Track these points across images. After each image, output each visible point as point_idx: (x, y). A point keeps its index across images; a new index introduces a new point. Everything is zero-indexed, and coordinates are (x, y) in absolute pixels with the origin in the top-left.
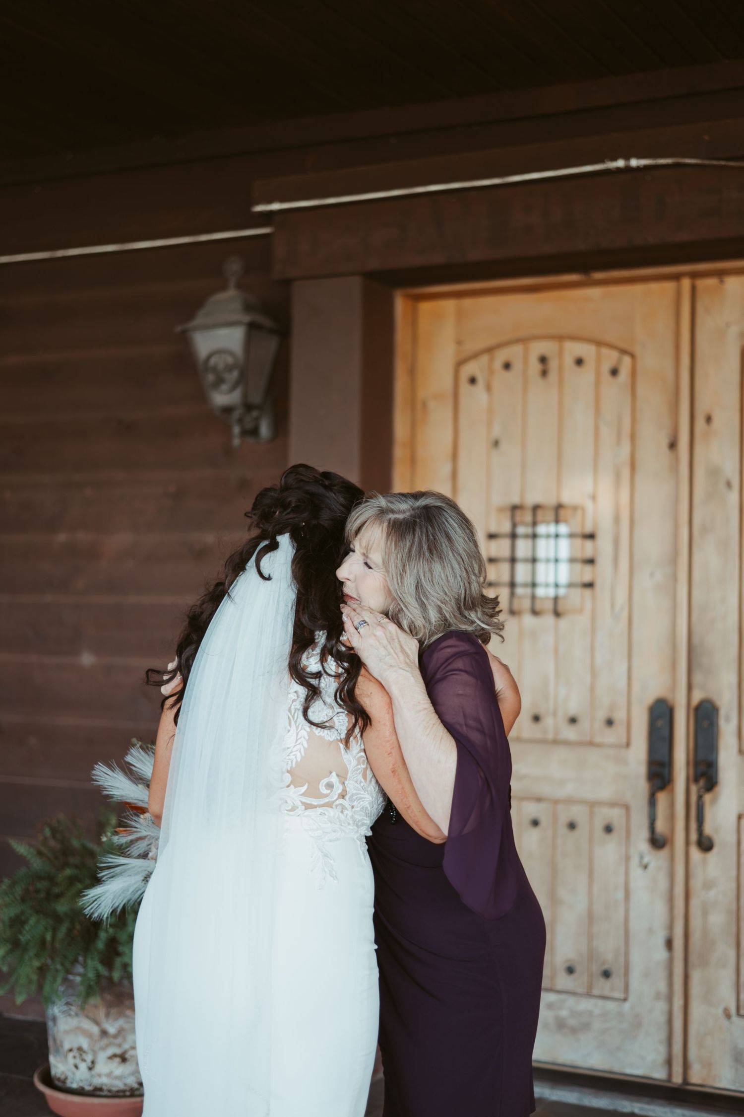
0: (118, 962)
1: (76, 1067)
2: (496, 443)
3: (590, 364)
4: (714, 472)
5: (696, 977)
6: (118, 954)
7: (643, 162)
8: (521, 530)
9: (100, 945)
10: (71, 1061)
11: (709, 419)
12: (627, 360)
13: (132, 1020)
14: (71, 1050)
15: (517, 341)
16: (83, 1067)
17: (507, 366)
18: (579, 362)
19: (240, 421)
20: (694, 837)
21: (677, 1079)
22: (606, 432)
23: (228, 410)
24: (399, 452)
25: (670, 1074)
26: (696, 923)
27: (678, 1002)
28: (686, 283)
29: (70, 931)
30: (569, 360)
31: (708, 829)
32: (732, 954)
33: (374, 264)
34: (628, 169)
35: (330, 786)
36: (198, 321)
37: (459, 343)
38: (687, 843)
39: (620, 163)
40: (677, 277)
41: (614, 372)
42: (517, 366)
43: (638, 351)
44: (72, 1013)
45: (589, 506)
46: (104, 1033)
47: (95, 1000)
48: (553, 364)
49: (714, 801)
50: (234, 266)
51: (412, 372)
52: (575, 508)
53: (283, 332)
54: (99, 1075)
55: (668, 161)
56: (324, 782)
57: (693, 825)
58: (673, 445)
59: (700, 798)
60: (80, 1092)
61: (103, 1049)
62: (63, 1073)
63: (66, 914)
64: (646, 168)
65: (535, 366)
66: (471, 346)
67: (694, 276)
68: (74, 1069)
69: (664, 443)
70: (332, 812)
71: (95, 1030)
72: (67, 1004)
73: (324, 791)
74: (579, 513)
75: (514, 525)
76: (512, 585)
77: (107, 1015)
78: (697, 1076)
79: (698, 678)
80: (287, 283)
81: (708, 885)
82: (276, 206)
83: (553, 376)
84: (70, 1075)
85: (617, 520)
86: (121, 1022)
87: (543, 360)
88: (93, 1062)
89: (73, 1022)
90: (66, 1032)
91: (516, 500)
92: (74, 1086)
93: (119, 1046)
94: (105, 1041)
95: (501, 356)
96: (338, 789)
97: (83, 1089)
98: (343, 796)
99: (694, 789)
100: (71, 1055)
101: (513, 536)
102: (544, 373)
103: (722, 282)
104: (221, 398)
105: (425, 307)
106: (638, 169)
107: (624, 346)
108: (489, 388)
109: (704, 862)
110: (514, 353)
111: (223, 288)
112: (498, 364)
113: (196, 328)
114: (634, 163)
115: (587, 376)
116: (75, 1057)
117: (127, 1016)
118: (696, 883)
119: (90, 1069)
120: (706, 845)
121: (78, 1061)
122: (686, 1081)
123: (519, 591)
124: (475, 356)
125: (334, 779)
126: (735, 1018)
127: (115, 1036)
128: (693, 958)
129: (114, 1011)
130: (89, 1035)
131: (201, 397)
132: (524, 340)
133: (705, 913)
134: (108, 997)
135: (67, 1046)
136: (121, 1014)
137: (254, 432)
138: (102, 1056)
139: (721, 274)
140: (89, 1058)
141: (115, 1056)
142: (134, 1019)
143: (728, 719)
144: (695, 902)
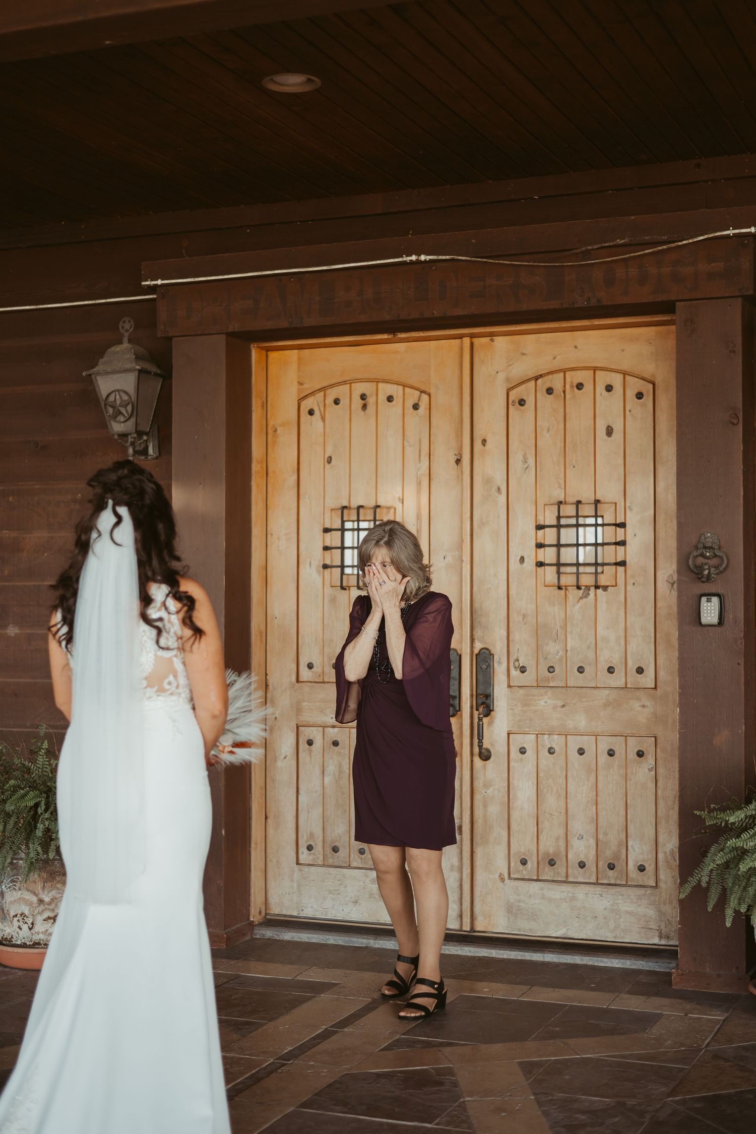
0: (53, 847)
1: (20, 928)
2: (330, 460)
3: (398, 400)
4: (488, 481)
5: (479, 852)
6: (52, 840)
7: (429, 258)
8: (348, 525)
9: (39, 833)
10: (16, 924)
11: (484, 442)
12: (425, 397)
13: (62, 892)
14: (16, 916)
15: (345, 383)
16: (25, 927)
17: (337, 402)
18: (390, 399)
19: (133, 444)
20: (476, 750)
21: (467, 927)
22: (411, 452)
23: (124, 436)
24: (256, 467)
25: (461, 925)
26: (478, 813)
27: (467, 871)
28: (467, 341)
29: (16, 823)
30: (382, 398)
31: (486, 744)
32: (505, 834)
33: (235, 327)
34: (418, 262)
35: (170, 683)
36: (100, 368)
37: (300, 384)
38: (472, 754)
39: (414, 258)
40: (461, 337)
41: (416, 407)
42: (344, 402)
43: (432, 391)
44: (17, 888)
45: (399, 506)
46: (41, 901)
47: (34, 876)
48: (371, 400)
49: (491, 723)
50: (127, 326)
51: (265, 405)
52: (389, 508)
53: (166, 375)
54: (38, 933)
55: (448, 257)
56: (166, 681)
57: (476, 741)
58: (458, 461)
59: (480, 719)
60: (24, 946)
61: (40, 913)
62: (9, 934)
63: (13, 812)
64: (431, 261)
65: (357, 402)
66: (309, 387)
67: (472, 336)
68: (18, 929)
69: (453, 459)
70: (174, 698)
71: (34, 899)
72: (12, 881)
73: (167, 687)
74: (392, 510)
75: (343, 522)
76: (342, 567)
77: (43, 888)
78: (480, 926)
79: (478, 633)
80: (170, 339)
81: (487, 785)
82: (159, 282)
83: (371, 408)
84: (15, 935)
85: (419, 517)
86: (54, 893)
87: (363, 397)
88: (32, 924)
89: (17, 895)
90: (11, 902)
91: (345, 504)
92: (19, 942)
93: (53, 910)
94: (42, 907)
95: (332, 394)
96: (175, 684)
97: (25, 944)
98: (177, 687)
99: (476, 713)
100: (16, 919)
101: (343, 530)
102: (364, 407)
103: (492, 340)
104: (117, 427)
105: (273, 355)
106: (425, 261)
107: (423, 388)
108: (323, 419)
109: (485, 767)
110: (341, 391)
111: (120, 342)
112: (330, 400)
113: (98, 374)
114: (423, 258)
115: (395, 409)
116: (18, 921)
117: (58, 889)
118: (478, 784)
119: (30, 929)
120: (486, 756)
121: (21, 924)
122: (472, 929)
123: (348, 571)
124: (312, 393)
125: (171, 678)
126: (507, 881)
127: (50, 904)
128: (477, 839)
129: (49, 884)
130: (30, 904)
131: (104, 426)
132: (350, 382)
133: (485, 806)
134: (44, 875)
135: (12, 913)
136: (53, 887)
137: (145, 452)
138: (39, 919)
139: (492, 335)
140: (30, 921)
141: (49, 918)
142: (63, 891)
143: (500, 663)
144: (477, 797)
